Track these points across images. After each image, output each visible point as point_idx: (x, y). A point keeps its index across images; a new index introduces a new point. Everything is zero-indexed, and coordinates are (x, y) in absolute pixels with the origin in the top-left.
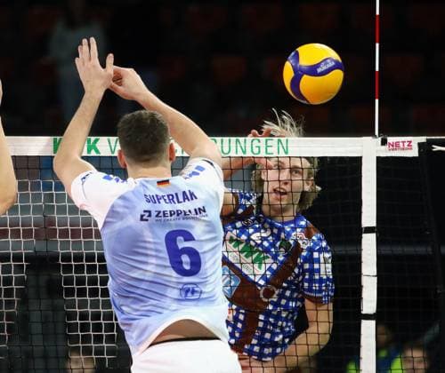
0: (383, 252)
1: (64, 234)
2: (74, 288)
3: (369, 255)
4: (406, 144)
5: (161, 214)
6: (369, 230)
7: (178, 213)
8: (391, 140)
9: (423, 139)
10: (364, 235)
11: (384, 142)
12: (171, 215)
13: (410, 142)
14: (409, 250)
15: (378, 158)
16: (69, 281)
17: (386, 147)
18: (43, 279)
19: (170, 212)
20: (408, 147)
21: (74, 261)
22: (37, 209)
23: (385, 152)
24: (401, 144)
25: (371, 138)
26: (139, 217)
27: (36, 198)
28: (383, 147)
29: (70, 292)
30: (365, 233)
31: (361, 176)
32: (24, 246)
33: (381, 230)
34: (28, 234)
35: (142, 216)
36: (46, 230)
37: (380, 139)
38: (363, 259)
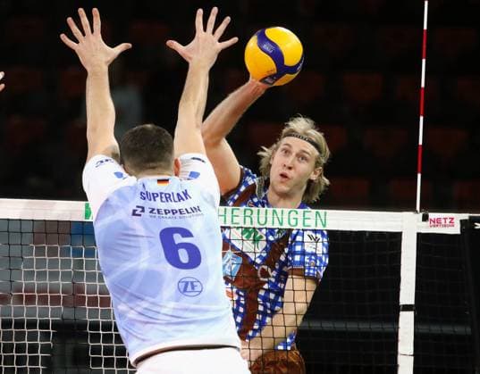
0: (420, 331)
1: (93, 301)
2: (101, 358)
3: (406, 333)
4: (448, 221)
5: (155, 211)
6: (407, 308)
7: (174, 212)
8: (432, 216)
9: (465, 216)
10: (401, 313)
11: (425, 218)
12: (166, 213)
13: (452, 219)
14: (447, 329)
15: (418, 234)
16: (96, 350)
17: (427, 224)
18: (69, 348)
19: (165, 211)
20: (450, 223)
21: (103, 330)
22: (66, 276)
23: (426, 228)
24: (443, 221)
25: (411, 213)
26: (131, 211)
27: (66, 264)
28: (425, 223)
29: (97, 362)
30: (403, 310)
31: (400, 253)
32: (51, 313)
33: (419, 308)
34: (55, 300)
35: (134, 211)
36: (75, 297)
37: (421, 214)
38: (400, 338)
